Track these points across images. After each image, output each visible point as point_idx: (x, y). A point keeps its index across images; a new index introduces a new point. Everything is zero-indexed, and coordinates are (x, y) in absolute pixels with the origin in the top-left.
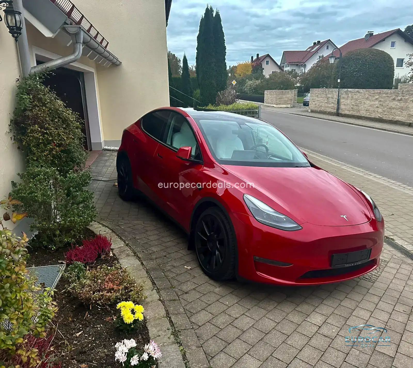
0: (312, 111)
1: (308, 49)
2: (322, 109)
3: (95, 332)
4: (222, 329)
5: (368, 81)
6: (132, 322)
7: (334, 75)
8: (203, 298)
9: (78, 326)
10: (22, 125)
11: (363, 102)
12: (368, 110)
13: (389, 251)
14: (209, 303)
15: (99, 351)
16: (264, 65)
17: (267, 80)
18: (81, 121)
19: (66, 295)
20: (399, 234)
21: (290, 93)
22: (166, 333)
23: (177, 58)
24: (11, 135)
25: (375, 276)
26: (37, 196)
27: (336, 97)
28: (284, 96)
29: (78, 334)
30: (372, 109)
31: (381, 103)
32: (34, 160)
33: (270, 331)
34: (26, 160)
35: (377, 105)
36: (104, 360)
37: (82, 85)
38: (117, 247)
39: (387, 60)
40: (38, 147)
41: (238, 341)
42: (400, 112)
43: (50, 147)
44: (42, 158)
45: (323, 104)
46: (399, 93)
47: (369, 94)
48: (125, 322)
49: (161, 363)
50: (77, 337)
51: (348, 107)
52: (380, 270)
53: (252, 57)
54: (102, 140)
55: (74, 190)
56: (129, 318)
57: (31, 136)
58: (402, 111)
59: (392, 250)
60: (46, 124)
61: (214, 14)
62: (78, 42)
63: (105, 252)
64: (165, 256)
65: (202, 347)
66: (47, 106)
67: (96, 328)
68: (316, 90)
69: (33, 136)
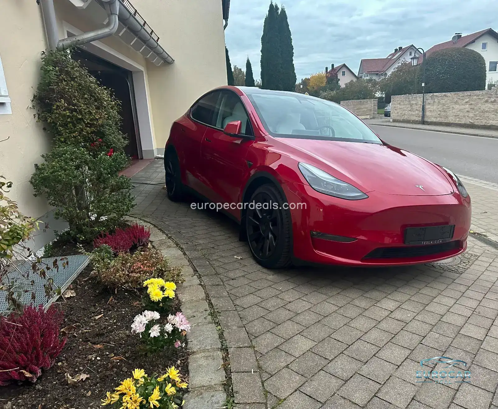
0: (394, 121)
1: (389, 56)
2: (406, 117)
3: (118, 315)
4: (271, 311)
5: (456, 84)
6: (161, 300)
7: (418, 79)
8: (252, 284)
9: (99, 310)
10: (47, 101)
11: (451, 106)
12: (458, 116)
13: (481, 247)
14: (259, 288)
15: (120, 333)
16: (340, 76)
17: (344, 90)
18: (118, 102)
19: (90, 281)
20: (493, 231)
21: (369, 102)
22: (202, 315)
23: (243, 72)
24: (35, 112)
25: (463, 268)
26: (60, 176)
27: (420, 103)
28: (362, 107)
29: (97, 318)
30: (461, 114)
31: (472, 106)
32: (62, 142)
33: (329, 314)
34: (52, 141)
35: (467, 110)
36: (124, 340)
37: (130, 86)
38: (157, 239)
39: (477, 60)
40: (66, 127)
41: (289, 323)
42: (493, 116)
43: (80, 126)
44: (70, 139)
45: (406, 111)
46: (492, 94)
47: (459, 97)
48: (152, 299)
49: (192, 341)
50: (95, 320)
51: (434, 114)
52: (469, 263)
53: (327, 68)
54: (155, 147)
55: (106, 171)
56: (156, 295)
57: (57, 113)
58: (496, 114)
59: (484, 245)
60: (74, 100)
61: (279, 11)
62: (112, 13)
63: (142, 243)
64: (213, 248)
65: (244, 327)
66: (76, 80)
67: (120, 311)
68: (398, 97)
69: (60, 114)
